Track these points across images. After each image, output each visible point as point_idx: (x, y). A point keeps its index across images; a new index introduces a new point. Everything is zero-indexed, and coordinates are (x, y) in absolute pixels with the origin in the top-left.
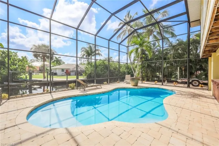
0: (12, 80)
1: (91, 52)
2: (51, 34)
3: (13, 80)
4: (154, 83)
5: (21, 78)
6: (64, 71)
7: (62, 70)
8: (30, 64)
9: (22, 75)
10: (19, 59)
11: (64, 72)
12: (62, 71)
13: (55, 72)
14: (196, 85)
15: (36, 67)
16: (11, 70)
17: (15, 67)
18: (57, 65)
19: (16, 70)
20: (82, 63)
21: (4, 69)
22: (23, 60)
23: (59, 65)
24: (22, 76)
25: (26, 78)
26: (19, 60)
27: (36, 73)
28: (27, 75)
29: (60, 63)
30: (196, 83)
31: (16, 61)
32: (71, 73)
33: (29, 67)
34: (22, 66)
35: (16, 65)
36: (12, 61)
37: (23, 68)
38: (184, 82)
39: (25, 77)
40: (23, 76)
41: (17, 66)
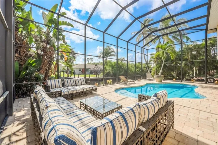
2: (105, 43)
6: (80, 70)
7: (79, 69)
12: (79, 70)
14: (211, 82)
20: (90, 63)
30: (211, 80)
38: (199, 79)
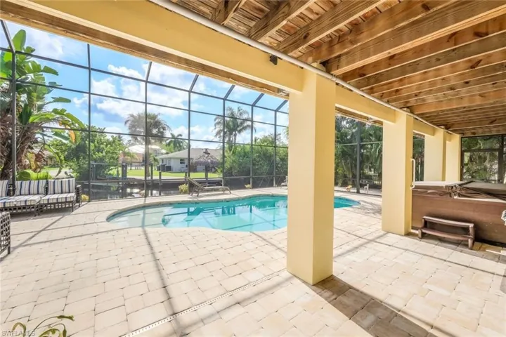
0: (96, 177)
1: (234, 126)
3: (98, 177)
4: (345, 190)
5: (110, 174)
6: (184, 163)
7: (181, 160)
8: (127, 149)
9: (112, 169)
10: (108, 140)
11: (184, 165)
12: (181, 163)
13: (168, 165)
15: (137, 154)
16: (95, 161)
17: (101, 155)
18: (175, 151)
19: (102, 159)
21: (84, 158)
22: (114, 142)
23: (179, 150)
24: (111, 172)
25: (118, 174)
26: (108, 143)
27: (136, 166)
28: (120, 169)
29: (180, 146)
31: (102, 144)
32: (199, 167)
33: (125, 154)
34: (113, 153)
35: (102, 152)
36: (97, 145)
37: (113, 158)
39: (116, 173)
40: (113, 172)
41: (104, 154)
